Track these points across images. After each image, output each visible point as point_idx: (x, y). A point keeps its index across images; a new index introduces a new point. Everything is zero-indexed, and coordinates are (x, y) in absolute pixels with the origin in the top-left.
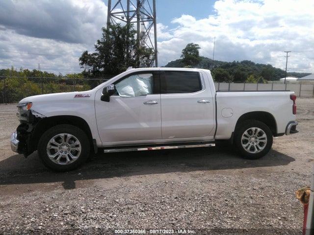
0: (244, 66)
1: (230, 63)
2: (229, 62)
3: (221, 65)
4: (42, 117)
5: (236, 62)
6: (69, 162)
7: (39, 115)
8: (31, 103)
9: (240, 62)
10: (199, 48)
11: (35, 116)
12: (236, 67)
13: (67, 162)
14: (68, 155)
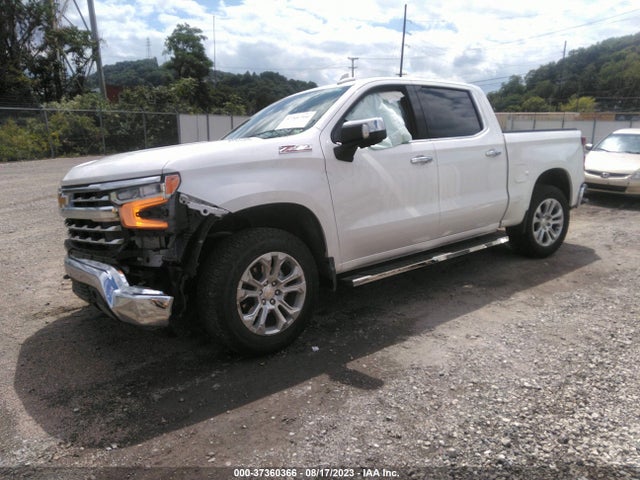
0: (268, 83)
1: (239, 75)
2: (236, 73)
3: (221, 78)
4: (218, 213)
5: (251, 73)
6: (285, 325)
7: (211, 210)
8: (178, 173)
9: (258, 74)
10: (204, 38)
11: (198, 212)
12: (253, 84)
13: (281, 325)
14: (280, 307)
